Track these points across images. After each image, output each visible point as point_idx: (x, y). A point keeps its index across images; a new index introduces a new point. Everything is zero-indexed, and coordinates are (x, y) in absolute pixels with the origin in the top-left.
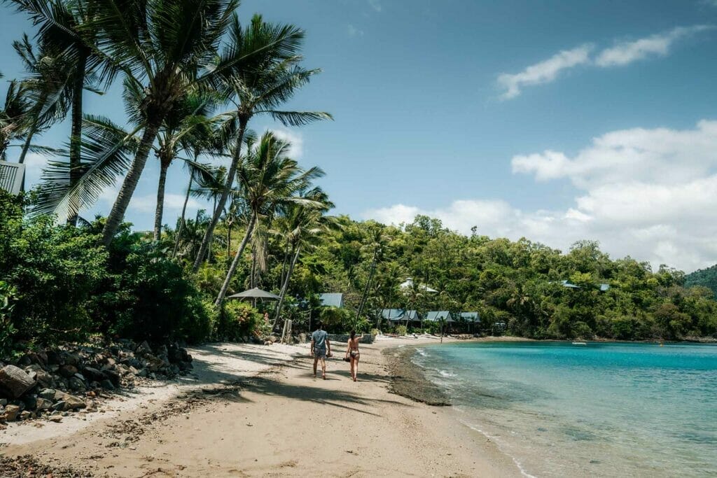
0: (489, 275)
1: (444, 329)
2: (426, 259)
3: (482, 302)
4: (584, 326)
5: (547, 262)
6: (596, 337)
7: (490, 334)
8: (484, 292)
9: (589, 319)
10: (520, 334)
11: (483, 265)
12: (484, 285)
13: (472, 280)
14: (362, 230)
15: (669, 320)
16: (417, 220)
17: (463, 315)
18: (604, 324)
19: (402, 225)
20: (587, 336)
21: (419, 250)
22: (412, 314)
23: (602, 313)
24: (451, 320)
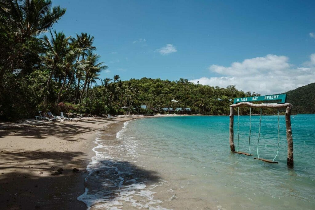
0: (196, 98)
1: (180, 113)
2: (179, 93)
3: (193, 105)
4: (220, 111)
5: (216, 93)
6: (223, 114)
7: (194, 114)
8: (194, 102)
9: (222, 109)
10: (202, 114)
11: (196, 94)
12: (195, 100)
13: (192, 99)
14: (163, 84)
15: (244, 109)
16: (180, 80)
17: (186, 109)
18: (226, 111)
19: (176, 81)
20: (221, 114)
21: (178, 90)
22: (171, 109)
23: (226, 108)
24: (182, 110)
